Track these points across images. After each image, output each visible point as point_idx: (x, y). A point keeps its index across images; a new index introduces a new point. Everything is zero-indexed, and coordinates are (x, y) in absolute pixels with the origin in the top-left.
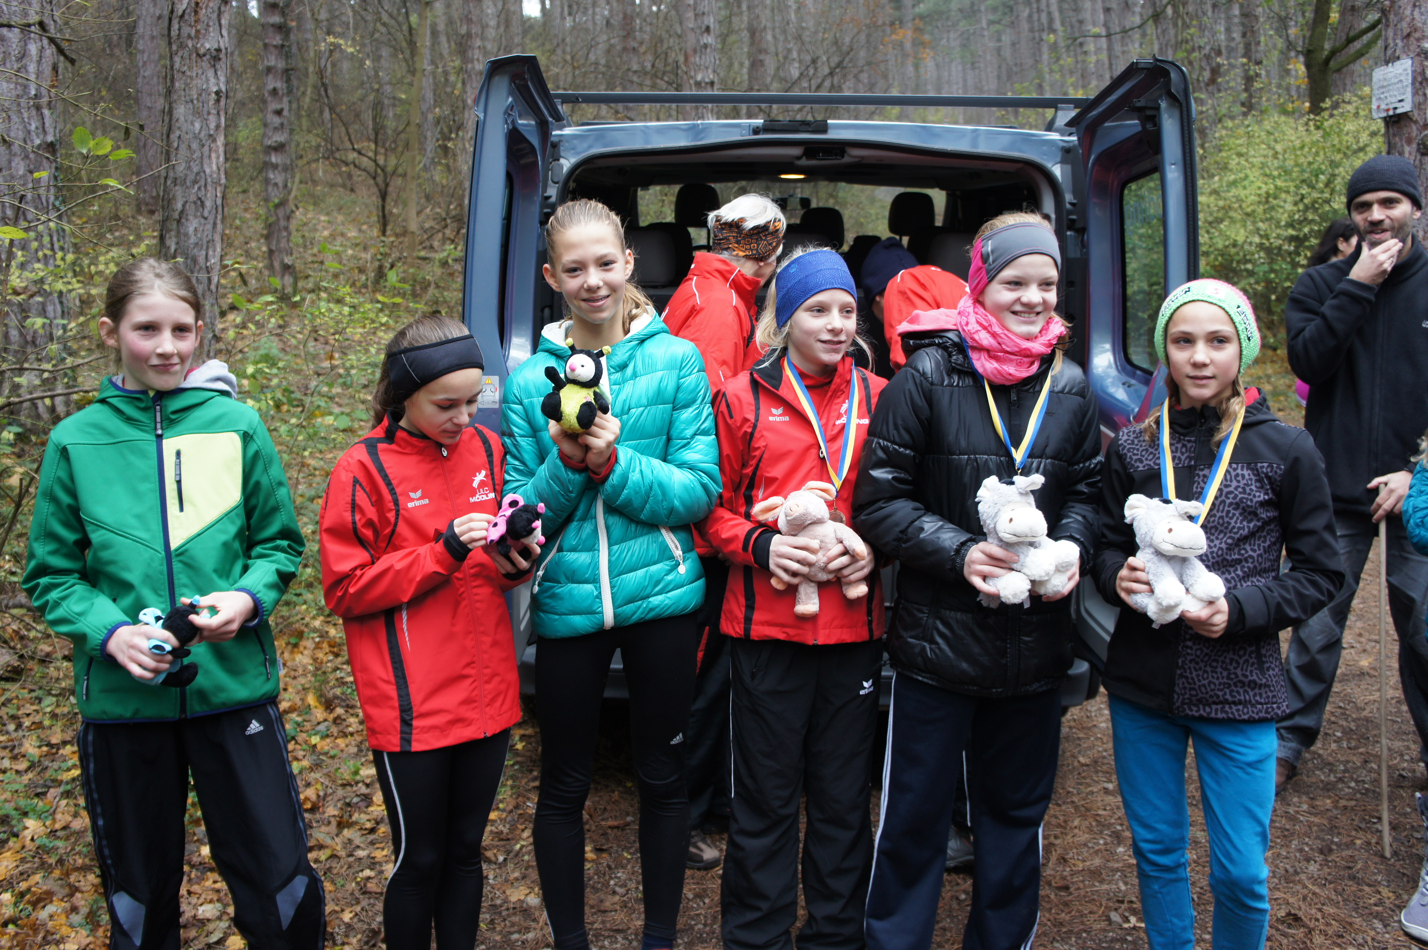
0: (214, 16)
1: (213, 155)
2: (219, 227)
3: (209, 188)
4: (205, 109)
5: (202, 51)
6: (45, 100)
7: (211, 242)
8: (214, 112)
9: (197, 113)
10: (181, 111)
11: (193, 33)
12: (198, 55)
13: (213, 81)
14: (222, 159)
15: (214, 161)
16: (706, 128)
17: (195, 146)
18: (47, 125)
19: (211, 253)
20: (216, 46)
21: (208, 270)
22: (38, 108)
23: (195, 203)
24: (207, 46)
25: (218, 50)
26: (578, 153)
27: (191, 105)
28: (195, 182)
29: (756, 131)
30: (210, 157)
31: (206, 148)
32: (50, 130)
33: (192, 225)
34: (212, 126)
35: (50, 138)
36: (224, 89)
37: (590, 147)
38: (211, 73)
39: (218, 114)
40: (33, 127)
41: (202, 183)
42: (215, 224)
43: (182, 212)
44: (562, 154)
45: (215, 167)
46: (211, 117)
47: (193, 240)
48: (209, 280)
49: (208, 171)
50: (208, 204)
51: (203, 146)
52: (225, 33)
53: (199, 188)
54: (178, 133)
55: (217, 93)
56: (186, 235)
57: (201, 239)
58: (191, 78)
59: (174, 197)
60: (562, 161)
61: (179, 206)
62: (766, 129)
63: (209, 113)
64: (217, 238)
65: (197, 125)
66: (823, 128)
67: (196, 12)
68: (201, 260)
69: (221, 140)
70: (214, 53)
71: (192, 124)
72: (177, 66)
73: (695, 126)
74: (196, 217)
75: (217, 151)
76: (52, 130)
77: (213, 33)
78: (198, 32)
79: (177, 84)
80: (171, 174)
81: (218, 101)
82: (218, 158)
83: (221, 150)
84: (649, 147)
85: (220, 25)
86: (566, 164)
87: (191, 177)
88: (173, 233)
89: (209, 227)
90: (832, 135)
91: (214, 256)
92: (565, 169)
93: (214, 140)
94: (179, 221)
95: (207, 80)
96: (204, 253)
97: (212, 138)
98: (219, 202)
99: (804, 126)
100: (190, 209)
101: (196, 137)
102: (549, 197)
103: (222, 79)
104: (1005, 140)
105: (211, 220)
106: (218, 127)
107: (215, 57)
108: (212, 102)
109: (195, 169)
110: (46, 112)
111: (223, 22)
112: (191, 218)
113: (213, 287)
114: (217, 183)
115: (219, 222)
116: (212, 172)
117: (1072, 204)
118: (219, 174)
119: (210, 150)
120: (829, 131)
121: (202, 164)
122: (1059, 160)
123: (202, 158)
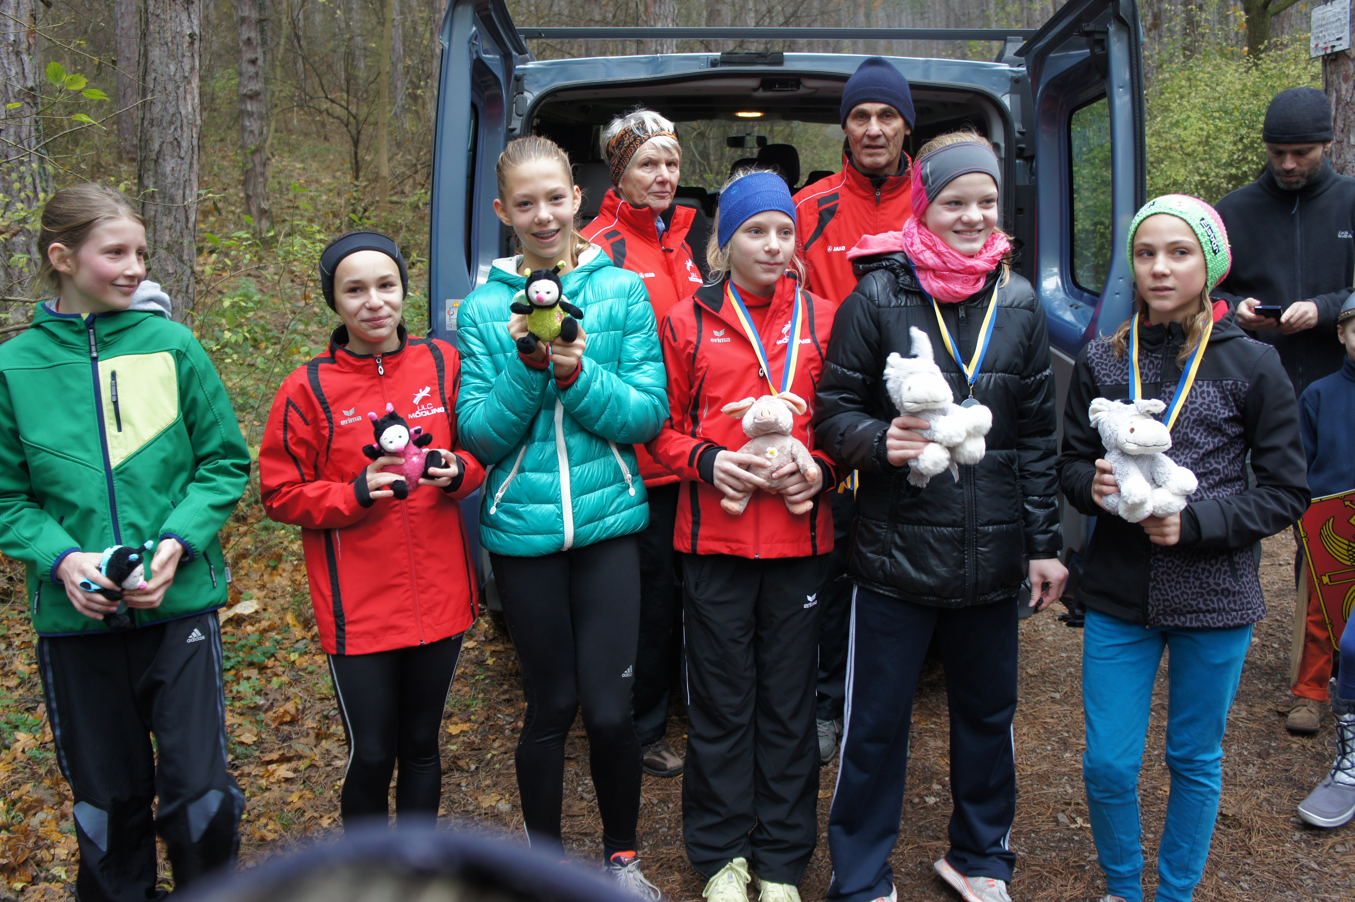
1: (189, 97)
2: (196, 167)
3: (185, 129)
4: (180, 52)
6: (24, 46)
7: (187, 181)
8: (188, 54)
9: (172, 56)
10: (156, 53)
13: (186, 23)
14: (197, 101)
15: (190, 102)
16: (666, 61)
17: (170, 87)
18: (27, 70)
19: (188, 192)
21: (186, 209)
22: (18, 54)
23: (171, 143)
26: (541, 87)
27: (165, 48)
28: (171, 123)
29: (714, 63)
30: (185, 98)
31: (182, 89)
32: (30, 76)
33: (169, 165)
34: (187, 68)
35: (30, 84)
36: (197, 32)
37: (553, 80)
38: (184, 16)
39: (193, 56)
40: (13, 73)
41: (178, 124)
42: (191, 164)
43: (159, 152)
44: (526, 87)
45: (190, 109)
46: (185, 59)
47: (170, 180)
48: (187, 219)
49: (183, 112)
50: (184, 144)
51: (178, 87)
53: (175, 129)
54: (153, 75)
55: (191, 36)
56: (164, 175)
57: (178, 179)
58: (165, 21)
59: (151, 138)
60: (526, 94)
61: (156, 146)
62: (724, 61)
63: (183, 56)
64: (194, 178)
65: (172, 68)
66: (779, 60)
68: (179, 198)
69: (195, 82)
71: (167, 66)
72: (151, 9)
73: (655, 59)
74: (173, 157)
75: (192, 93)
76: (31, 76)
79: (152, 27)
80: (148, 115)
81: (192, 43)
82: (193, 99)
83: (196, 92)
84: (610, 79)
86: (530, 97)
87: (167, 118)
88: (151, 173)
89: (186, 166)
90: (788, 67)
91: (191, 196)
92: (529, 102)
93: (189, 82)
94: (156, 161)
95: (181, 23)
96: (181, 192)
97: (187, 80)
98: (195, 142)
99: (760, 58)
100: (167, 149)
101: (171, 79)
102: (514, 130)
103: (196, 22)
104: (956, 71)
105: (187, 159)
106: (192, 69)
107: (188, 0)
108: (186, 45)
109: (171, 111)
110: (25, 57)
112: (168, 158)
113: (191, 225)
114: (192, 124)
115: (195, 162)
116: (187, 113)
117: (1021, 133)
118: (194, 115)
119: (185, 92)
120: (785, 63)
121: (178, 106)
122: (1008, 90)
123: (177, 100)
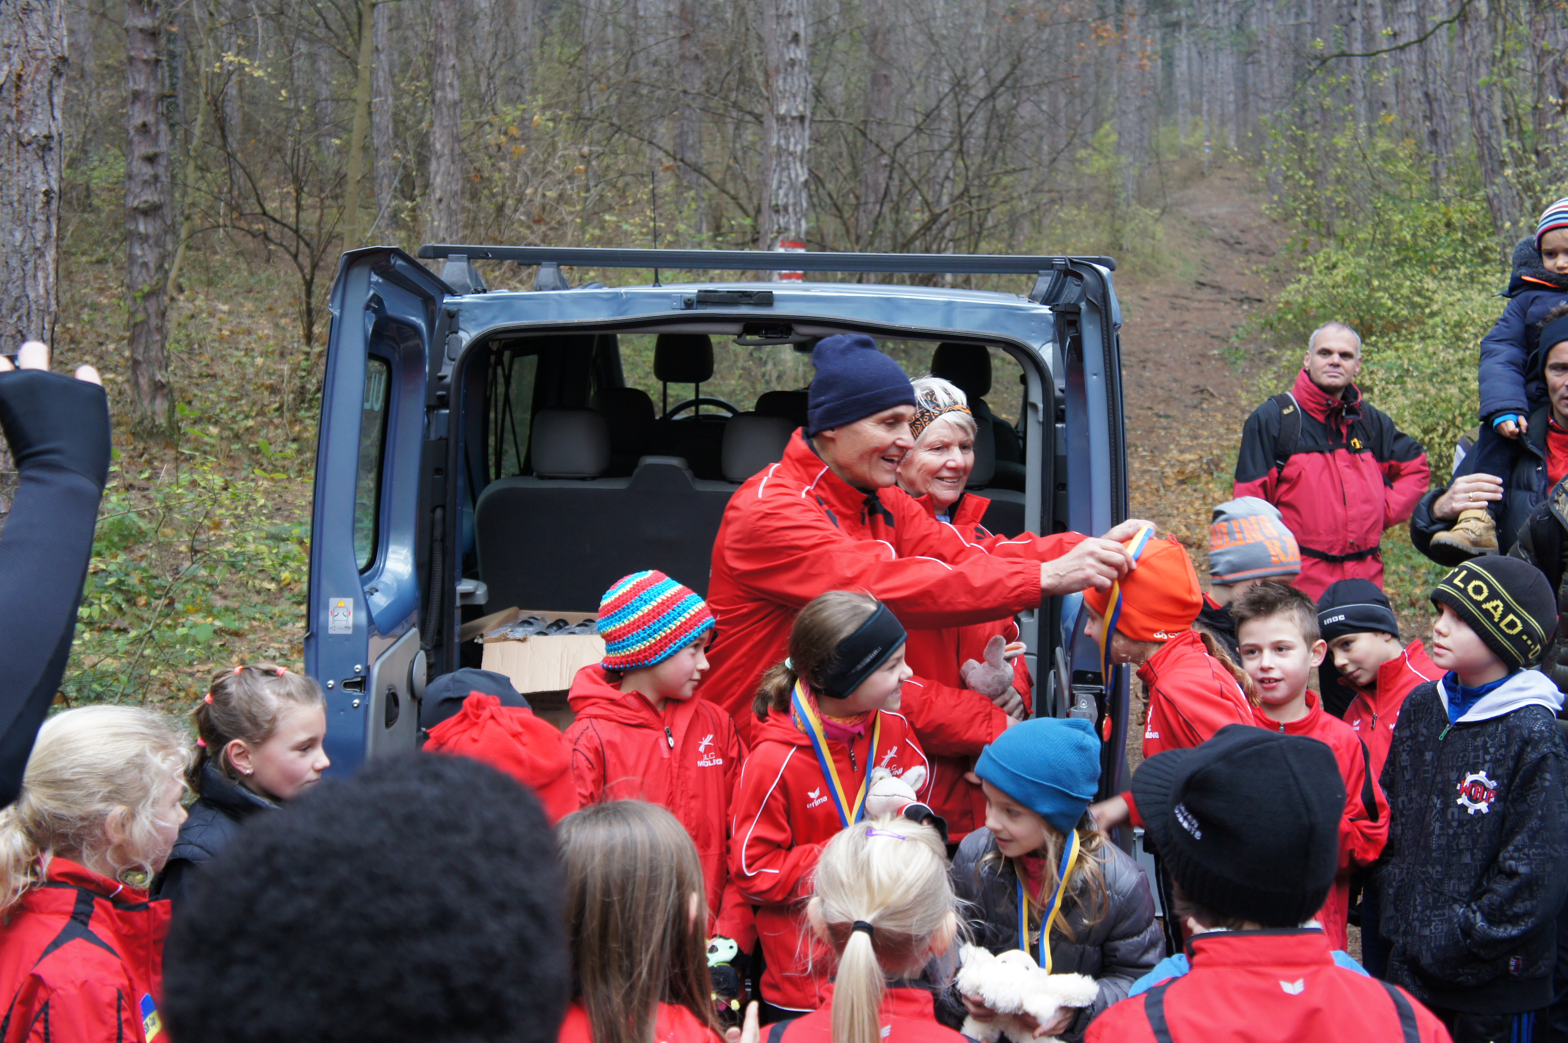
0: (44, 92)
1: (40, 274)
3: (34, 317)
4: (30, 214)
5: (26, 139)
8: (42, 218)
9: (18, 219)
11: (13, 114)
12: (21, 143)
13: (40, 177)
14: (52, 279)
15: (41, 282)
16: (632, 298)
17: (14, 262)
20: (46, 132)
23: (13, 337)
24: (34, 132)
25: (49, 137)
26: (480, 325)
27: (9, 209)
28: (14, 309)
29: (689, 304)
30: (35, 276)
31: (31, 265)
34: (40, 236)
36: (56, 188)
37: (494, 318)
38: (38, 167)
39: (48, 219)
41: (24, 311)
44: (461, 325)
45: (42, 291)
46: (37, 225)
49: (32, 295)
51: (26, 262)
52: (58, 114)
53: (20, 318)
55: (47, 193)
58: (10, 173)
60: (462, 334)
62: (702, 300)
63: (35, 220)
65: (18, 236)
66: (768, 300)
67: (18, 88)
69: (51, 255)
70: (43, 142)
71: (11, 233)
73: (617, 296)
75: (45, 269)
77: (42, 115)
78: (20, 113)
81: (48, 203)
82: (47, 278)
83: (51, 268)
84: (561, 321)
85: (52, 104)
86: (466, 337)
87: (9, 303)
90: (779, 308)
92: (464, 343)
93: (42, 255)
95: (33, 177)
97: (39, 252)
99: (744, 298)
101: (16, 250)
102: (444, 377)
103: (54, 175)
104: (985, 315)
106: (47, 237)
107: (45, 146)
108: (39, 205)
109: (15, 293)
111: (56, 100)
114: (44, 309)
116: (38, 296)
117: (1062, 391)
118: (48, 299)
119: (36, 268)
120: (776, 304)
121: (24, 287)
122: (1050, 337)
123: (24, 278)
